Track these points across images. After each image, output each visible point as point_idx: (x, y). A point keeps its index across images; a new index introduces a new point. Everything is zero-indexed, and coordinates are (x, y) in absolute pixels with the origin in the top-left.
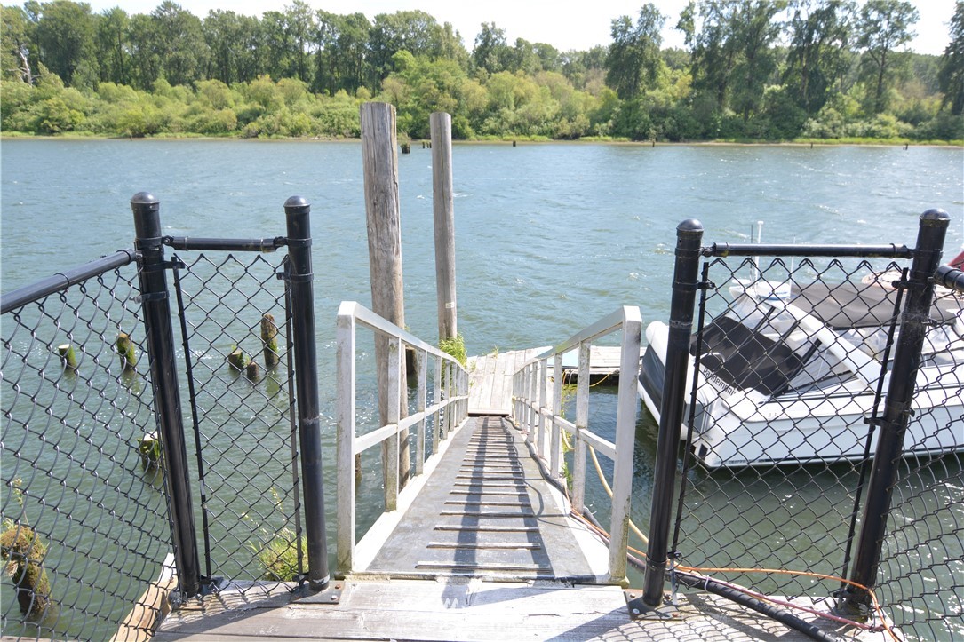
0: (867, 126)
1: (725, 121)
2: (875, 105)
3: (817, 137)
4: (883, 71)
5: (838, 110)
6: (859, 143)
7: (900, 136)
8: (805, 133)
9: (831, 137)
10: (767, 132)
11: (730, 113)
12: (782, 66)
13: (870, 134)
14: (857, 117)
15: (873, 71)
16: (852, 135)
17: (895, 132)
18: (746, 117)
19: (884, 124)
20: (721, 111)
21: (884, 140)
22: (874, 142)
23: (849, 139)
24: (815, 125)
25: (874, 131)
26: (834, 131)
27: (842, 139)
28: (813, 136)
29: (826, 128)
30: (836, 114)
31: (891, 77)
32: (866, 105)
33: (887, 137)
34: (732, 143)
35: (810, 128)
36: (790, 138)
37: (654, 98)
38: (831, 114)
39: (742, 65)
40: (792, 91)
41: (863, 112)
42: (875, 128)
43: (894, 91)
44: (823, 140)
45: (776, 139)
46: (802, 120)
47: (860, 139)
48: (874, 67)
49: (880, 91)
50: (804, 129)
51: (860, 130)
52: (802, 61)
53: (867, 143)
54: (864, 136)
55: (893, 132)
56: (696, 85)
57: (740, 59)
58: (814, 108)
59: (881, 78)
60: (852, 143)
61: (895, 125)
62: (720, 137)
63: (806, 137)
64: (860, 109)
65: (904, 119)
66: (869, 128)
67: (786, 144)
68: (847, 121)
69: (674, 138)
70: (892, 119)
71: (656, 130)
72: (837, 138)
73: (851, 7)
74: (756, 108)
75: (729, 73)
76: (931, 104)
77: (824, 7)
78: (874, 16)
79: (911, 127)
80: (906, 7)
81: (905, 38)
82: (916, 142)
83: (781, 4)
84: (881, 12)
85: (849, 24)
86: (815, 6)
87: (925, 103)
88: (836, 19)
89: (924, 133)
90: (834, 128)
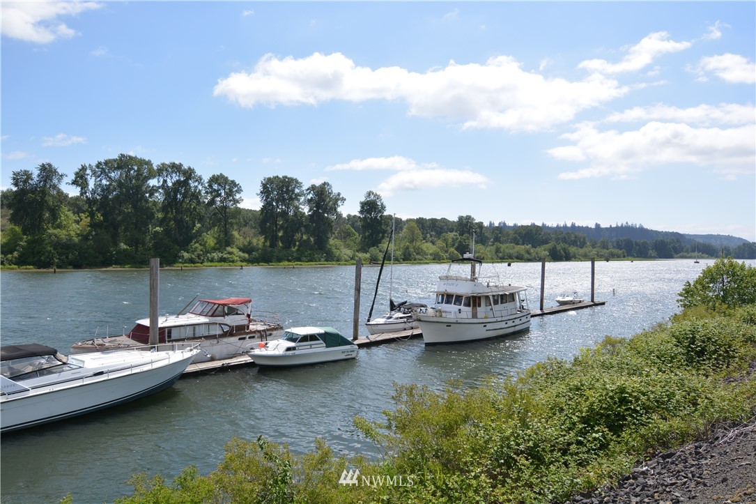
0: (220, 255)
1: (119, 252)
2: (224, 242)
3: (188, 263)
4: (226, 221)
5: (200, 244)
6: (216, 266)
7: (241, 261)
8: (180, 260)
9: (198, 263)
11: (123, 246)
12: (160, 215)
13: (222, 260)
14: (214, 249)
15: (220, 220)
16: (212, 260)
17: (238, 258)
18: (137, 249)
19: (230, 253)
20: (116, 244)
21: (231, 264)
22: (225, 265)
23: (209, 264)
24: (186, 255)
25: (225, 258)
26: (200, 259)
27: (205, 264)
28: (185, 262)
29: (193, 256)
30: (200, 248)
31: (232, 224)
32: (219, 242)
33: (233, 261)
34: (127, 268)
35: (183, 256)
36: (170, 263)
37: (56, 235)
38: (196, 248)
39: (129, 213)
40: (167, 232)
41: (218, 245)
42: (225, 256)
43: (235, 233)
44: (192, 265)
46: (176, 252)
47: (216, 264)
48: (220, 218)
49: (226, 232)
50: (179, 258)
51: (216, 258)
52: (172, 212)
53: (221, 266)
54: (218, 262)
55: (236, 258)
56: (93, 225)
57: (128, 209)
58: (185, 244)
59: (225, 225)
60: (212, 266)
61: (238, 254)
62: (116, 264)
63: (180, 263)
64: (216, 244)
65: (241, 250)
66: (222, 256)
67: (168, 268)
68: (208, 252)
69: (77, 265)
70: (235, 250)
71: (59, 259)
72: (201, 263)
73: (199, 180)
74: (143, 243)
75: (120, 218)
76: (259, 241)
77: (182, 179)
78: (215, 187)
79: (246, 255)
80: (233, 183)
81: (236, 202)
82: (250, 264)
83: (152, 174)
84: (219, 184)
85: (200, 191)
86: (175, 178)
87: (255, 241)
88: (190, 187)
89: (254, 258)
90: (199, 256)
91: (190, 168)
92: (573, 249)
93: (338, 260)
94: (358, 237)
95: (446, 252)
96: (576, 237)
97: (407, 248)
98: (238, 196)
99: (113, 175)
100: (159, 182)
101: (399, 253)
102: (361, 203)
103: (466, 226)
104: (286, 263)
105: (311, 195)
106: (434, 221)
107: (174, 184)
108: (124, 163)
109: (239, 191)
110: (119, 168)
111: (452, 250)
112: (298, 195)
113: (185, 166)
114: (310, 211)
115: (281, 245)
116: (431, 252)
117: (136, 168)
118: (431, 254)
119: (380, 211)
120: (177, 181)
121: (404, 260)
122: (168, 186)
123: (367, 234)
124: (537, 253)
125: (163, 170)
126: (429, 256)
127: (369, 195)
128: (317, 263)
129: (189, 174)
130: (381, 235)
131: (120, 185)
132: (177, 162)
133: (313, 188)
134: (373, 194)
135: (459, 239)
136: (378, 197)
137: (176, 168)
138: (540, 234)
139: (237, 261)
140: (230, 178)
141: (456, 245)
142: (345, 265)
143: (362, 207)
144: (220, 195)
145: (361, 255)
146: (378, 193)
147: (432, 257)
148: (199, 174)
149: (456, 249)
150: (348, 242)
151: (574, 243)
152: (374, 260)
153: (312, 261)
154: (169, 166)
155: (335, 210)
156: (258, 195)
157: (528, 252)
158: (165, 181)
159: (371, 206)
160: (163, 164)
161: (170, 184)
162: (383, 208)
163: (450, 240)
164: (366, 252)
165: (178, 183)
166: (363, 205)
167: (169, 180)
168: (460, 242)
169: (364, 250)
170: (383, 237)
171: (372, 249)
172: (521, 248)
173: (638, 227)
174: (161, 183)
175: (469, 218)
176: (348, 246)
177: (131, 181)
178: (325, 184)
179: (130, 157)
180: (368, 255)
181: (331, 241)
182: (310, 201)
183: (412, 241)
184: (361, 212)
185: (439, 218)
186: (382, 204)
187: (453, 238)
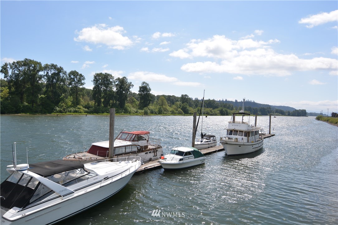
0: (74, 109)
1: (24, 106)
2: (76, 103)
3: (59, 113)
4: (77, 93)
5: (65, 104)
6: (72, 114)
7: (84, 112)
8: (55, 111)
9: (64, 113)
10: (41, 111)
11: (26, 104)
12: (44, 89)
13: (75, 112)
14: (71, 106)
16: (70, 112)
17: (83, 111)
18: (33, 106)
19: (79, 108)
20: (22, 103)
21: (80, 113)
22: (77, 114)
23: (69, 113)
24: (58, 109)
25: (77, 111)
26: (64, 111)
27: (67, 113)
28: (58, 112)
29: (61, 110)
30: (65, 105)
31: (80, 95)
32: (73, 102)
33: (81, 112)
34: (28, 114)
35: (56, 109)
36: (50, 113)
38: (63, 105)
39: (29, 88)
40: (48, 97)
42: (77, 110)
43: (81, 99)
44: (61, 114)
45: (45, 113)
46: (53, 107)
47: (73, 113)
48: (74, 92)
49: (77, 98)
50: (54, 110)
51: (72, 110)
52: (51, 88)
53: (75, 114)
54: (74, 112)
55: (82, 111)
56: (10, 93)
57: (28, 86)
58: (57, 103)
59: (77, 95)
60: (70, 114)
61: (83, 109)
62: (23, 112)
63: (55, 112)
64: (72, 104)
65: (85, 107)
66: (75, 110)
67: (48, 115)
68: (68, 107)
70: (81, 107)
72: (65, 113)
73: (65, 73)
74: (36, 103)
75: (24, 90)
76: (92, 103)
77: (56, 72)
78: (72, 77)
79: (87, 110)
80: (81, 75)
81: (82, 84)
82: (89, 114)
83: (41, 69)
84: (74, 76)
85: (65, 78)
86: (53, 71)
87: (90, 103)
88: (60, 76)
89: (91, 111)
90: (64, 109)
91: (61, 67)
92: (229, 111)
93: (130, 113)
94: (138, 103)
95: (177, 110)
96: (229, 105)
97: (160, 108)
98: (83, 81)
99: (21, 68)
100: (44, 73)
101: (157, 110)
102: (140, 87)
103: (185, 99)
104: (106, 114)
105: (117, 83)
106: (169, 96)
107: (52, 74)
108: (27, 63)
109: (84, 79)
110: (24, 65)
111: (179, 109)
112: (111, 82)
113: (59, 66)
114: (116, 90)
115: (103, 105)
116: (170, 110)
117: (33, 66)
118: (171, 111)
119: (148, 91)
120: (54, 73)
121: (159, 113)
122: (49, 75)
123: (142, 101)
124: (215, 112)
125: (46, 67)
126: (170, 112)
127: (144, 83)
128: (121, 114)
129: (60, 70)
130: (148, 102)
131: (25, 73)
132: (55, 64)
133: (119, 79)
134: (145, 83)
135: (182, 105)
136: (148, 85)
137: (54, 66)
138: (214, 104)
139: (82, 112)
140: (80, 73)
141: (181, 107)
142: (133, 115)
143: (140, 89)
144: (74, 81)
145: (140, 111)
146: (147, 83)
147: (171, 113)
148: (65, 70)
149: (181, 109)
150: (134, 105)
151: (228, 108)
152: (146, 113)
153: (118, 113)
154: (50, 65)
155: (129, 90)
156: (92, 81)
157: (211, 111)
158: (48, 73)
159: (144, 89)
160: (47, 65)
161: (50, 74)
162: (150, 90)
163: (179, 105)
164: (142, 109)
165: (54, 74)
166: (140, 88)
167: (49, 72)
168: (183, 106)
169: (141, 108)
170: (149, 103)
171: (145, 108)
172: (208, 110)
173: (252, 102)
174: (46, 74)
175: (186, 95)
176: (133, 107)
177: (30, 72)
178: (124, 77)
179: (30, 60)
180: (143, 111)
181: (126, 105)
182: (117, 85)
183: (162, 105)
184: (140, 91)
185: (171, 95)
186: (149, 88)
187: (179, 104)
